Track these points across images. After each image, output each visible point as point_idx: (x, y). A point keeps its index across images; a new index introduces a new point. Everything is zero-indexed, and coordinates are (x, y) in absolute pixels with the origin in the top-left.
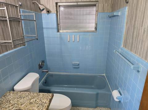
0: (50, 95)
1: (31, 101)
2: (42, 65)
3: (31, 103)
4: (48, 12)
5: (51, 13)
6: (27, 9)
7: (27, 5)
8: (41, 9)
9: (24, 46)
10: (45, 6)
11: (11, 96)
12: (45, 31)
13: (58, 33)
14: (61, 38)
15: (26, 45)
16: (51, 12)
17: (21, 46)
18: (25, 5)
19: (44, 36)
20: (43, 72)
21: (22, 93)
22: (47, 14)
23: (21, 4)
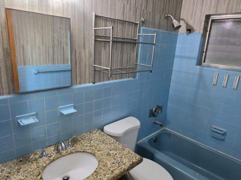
0: (137, 158)
1: (111, 152)
2: (155, 111)
3: (109, 155)
4: (190, 30)
5: (194, 32)
6: (151, 28)
7: (153, 22)
8: (175, 26)
9: (133, 79)
10: (186, 21)
11: (96, 135)
12: (176, 60)
13: (198, 67)
14: (201, 77)
15: (137, 78)
16: (194, 30)
17: (129, 77)
18: (151, 20)
19: (174, 69)
20: (155, 123)
21: (108, 137)
22: (186, 35)
23: (143, 20)
